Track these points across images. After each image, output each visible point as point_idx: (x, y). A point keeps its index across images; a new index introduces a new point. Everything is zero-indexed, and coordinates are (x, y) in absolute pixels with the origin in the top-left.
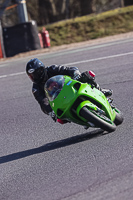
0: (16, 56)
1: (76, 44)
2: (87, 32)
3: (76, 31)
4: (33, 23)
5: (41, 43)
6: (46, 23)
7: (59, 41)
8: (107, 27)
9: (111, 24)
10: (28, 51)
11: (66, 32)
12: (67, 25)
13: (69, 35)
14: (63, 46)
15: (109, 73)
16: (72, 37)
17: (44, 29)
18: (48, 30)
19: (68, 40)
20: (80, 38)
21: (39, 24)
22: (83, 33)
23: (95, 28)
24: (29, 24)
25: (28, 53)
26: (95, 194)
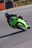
0: (9, 9)
1: (23, 6)
2: (25, 3)
3: (23, 3)
4: (13, 1)
5: (15, 6)
6: (16, 1)
7: (19, 5)
8: (30, 2)
9: (31, 1)
10: (11, 8)
11: (21, 3)
13: (21, 4)
15: (31, 13)
16: (22, 4)
17: (15, 3)
18: (16, 3)
19: (21, 5)
20: (24, 5)
21: (14, 1)
23: (27, 2)
24: (12, 1)
26: (27, 42)
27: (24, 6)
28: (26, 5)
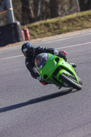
1: (47, 38)
2: (55, 29)
4: (18, 23)
5: (24, 37)
6: (27, 24)
7: (36, 35)
8: (68, 26)
9: (71, 24)
11: (41, 29)
12: (41, 25)
13: (43, 31)
14: (39, 39)
16: (45, 32)
18: (28, 28)
19: (42, 35)
20: (50, 33)
21: (22, 24)
22: (52, 30)
23: (60, 26)
24: (16, 24)
25: (14, 44)
27: (52, 37)
28: (57, 36)
